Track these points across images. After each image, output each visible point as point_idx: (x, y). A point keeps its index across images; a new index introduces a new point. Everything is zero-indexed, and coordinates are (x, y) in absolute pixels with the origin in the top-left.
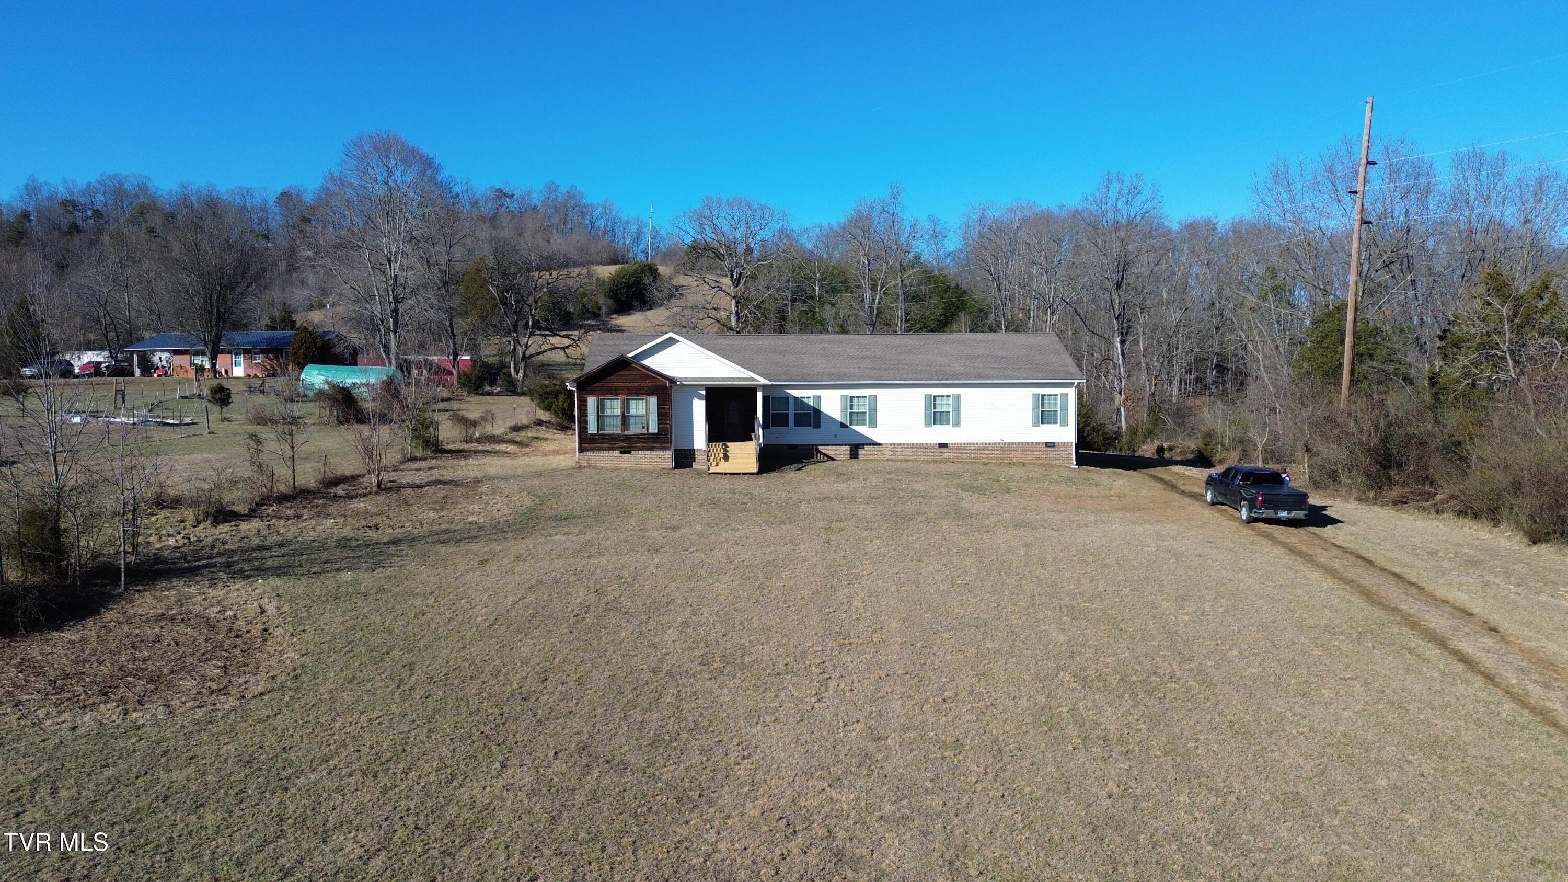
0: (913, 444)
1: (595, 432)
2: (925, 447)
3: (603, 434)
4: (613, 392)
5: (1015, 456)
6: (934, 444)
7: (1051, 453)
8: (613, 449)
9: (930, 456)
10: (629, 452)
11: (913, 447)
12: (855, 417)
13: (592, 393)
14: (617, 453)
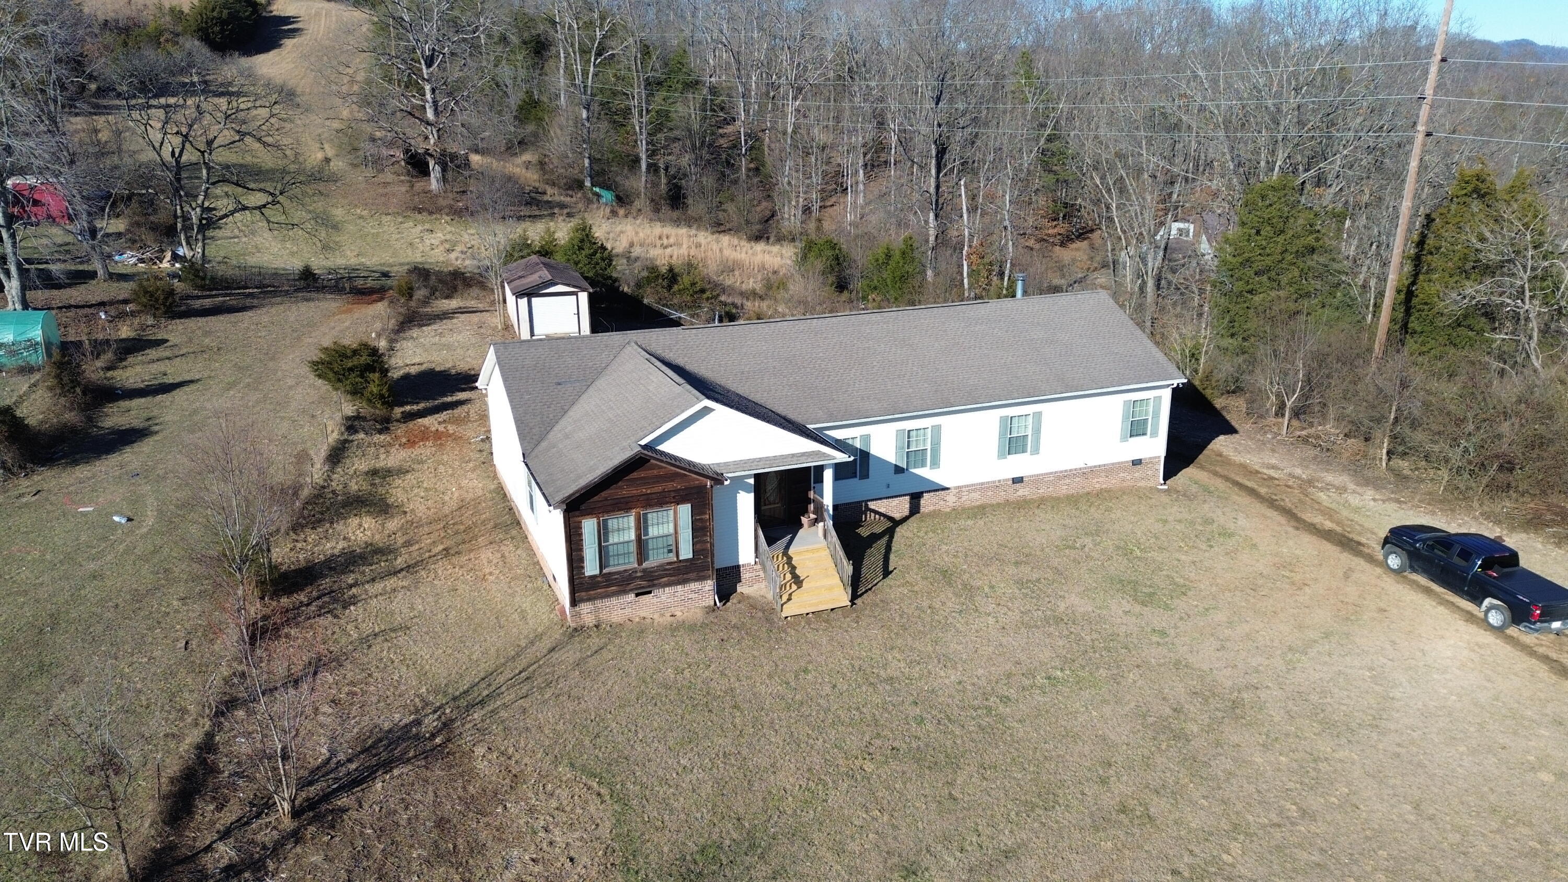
0: (982, 484)
1: (597, 572)
2: (996, 486)
3: (609, 573)
4: (623, 506)
5: (1098, 483)
6: (1008, 480)
7: (1138, 473)
8: (625, 592)
9: (1001, 497)
10: (650, 592)
11: (983, 487)
12: (912, 459)
13: (589, 513)
14: (631, 597)
